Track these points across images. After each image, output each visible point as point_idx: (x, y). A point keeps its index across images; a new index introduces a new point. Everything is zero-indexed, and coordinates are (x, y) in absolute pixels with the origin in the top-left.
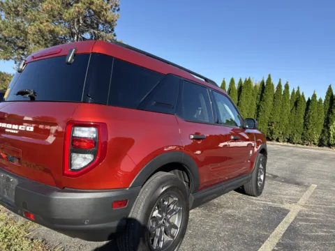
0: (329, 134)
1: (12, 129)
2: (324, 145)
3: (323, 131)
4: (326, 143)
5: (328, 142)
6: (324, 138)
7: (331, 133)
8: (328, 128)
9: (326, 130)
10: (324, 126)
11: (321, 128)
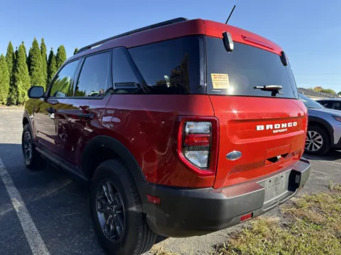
0: (18, 92)
1: (281, 128)
2: (13, 104)
3: (11, 90)
4: (15, 102)
5: (17, 101)
6: (13, 97)
7: (20, 92)
8: (16, 87)
9: (14, 89)
10: (11, 85)
11: (8, 86)
